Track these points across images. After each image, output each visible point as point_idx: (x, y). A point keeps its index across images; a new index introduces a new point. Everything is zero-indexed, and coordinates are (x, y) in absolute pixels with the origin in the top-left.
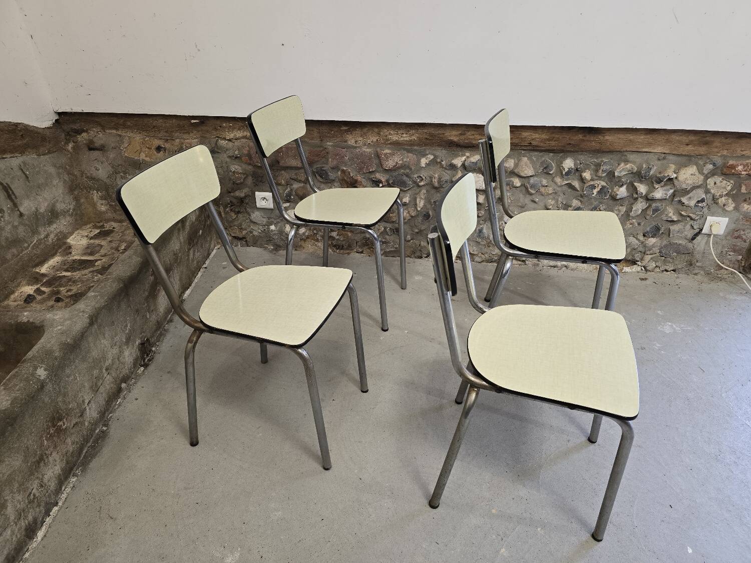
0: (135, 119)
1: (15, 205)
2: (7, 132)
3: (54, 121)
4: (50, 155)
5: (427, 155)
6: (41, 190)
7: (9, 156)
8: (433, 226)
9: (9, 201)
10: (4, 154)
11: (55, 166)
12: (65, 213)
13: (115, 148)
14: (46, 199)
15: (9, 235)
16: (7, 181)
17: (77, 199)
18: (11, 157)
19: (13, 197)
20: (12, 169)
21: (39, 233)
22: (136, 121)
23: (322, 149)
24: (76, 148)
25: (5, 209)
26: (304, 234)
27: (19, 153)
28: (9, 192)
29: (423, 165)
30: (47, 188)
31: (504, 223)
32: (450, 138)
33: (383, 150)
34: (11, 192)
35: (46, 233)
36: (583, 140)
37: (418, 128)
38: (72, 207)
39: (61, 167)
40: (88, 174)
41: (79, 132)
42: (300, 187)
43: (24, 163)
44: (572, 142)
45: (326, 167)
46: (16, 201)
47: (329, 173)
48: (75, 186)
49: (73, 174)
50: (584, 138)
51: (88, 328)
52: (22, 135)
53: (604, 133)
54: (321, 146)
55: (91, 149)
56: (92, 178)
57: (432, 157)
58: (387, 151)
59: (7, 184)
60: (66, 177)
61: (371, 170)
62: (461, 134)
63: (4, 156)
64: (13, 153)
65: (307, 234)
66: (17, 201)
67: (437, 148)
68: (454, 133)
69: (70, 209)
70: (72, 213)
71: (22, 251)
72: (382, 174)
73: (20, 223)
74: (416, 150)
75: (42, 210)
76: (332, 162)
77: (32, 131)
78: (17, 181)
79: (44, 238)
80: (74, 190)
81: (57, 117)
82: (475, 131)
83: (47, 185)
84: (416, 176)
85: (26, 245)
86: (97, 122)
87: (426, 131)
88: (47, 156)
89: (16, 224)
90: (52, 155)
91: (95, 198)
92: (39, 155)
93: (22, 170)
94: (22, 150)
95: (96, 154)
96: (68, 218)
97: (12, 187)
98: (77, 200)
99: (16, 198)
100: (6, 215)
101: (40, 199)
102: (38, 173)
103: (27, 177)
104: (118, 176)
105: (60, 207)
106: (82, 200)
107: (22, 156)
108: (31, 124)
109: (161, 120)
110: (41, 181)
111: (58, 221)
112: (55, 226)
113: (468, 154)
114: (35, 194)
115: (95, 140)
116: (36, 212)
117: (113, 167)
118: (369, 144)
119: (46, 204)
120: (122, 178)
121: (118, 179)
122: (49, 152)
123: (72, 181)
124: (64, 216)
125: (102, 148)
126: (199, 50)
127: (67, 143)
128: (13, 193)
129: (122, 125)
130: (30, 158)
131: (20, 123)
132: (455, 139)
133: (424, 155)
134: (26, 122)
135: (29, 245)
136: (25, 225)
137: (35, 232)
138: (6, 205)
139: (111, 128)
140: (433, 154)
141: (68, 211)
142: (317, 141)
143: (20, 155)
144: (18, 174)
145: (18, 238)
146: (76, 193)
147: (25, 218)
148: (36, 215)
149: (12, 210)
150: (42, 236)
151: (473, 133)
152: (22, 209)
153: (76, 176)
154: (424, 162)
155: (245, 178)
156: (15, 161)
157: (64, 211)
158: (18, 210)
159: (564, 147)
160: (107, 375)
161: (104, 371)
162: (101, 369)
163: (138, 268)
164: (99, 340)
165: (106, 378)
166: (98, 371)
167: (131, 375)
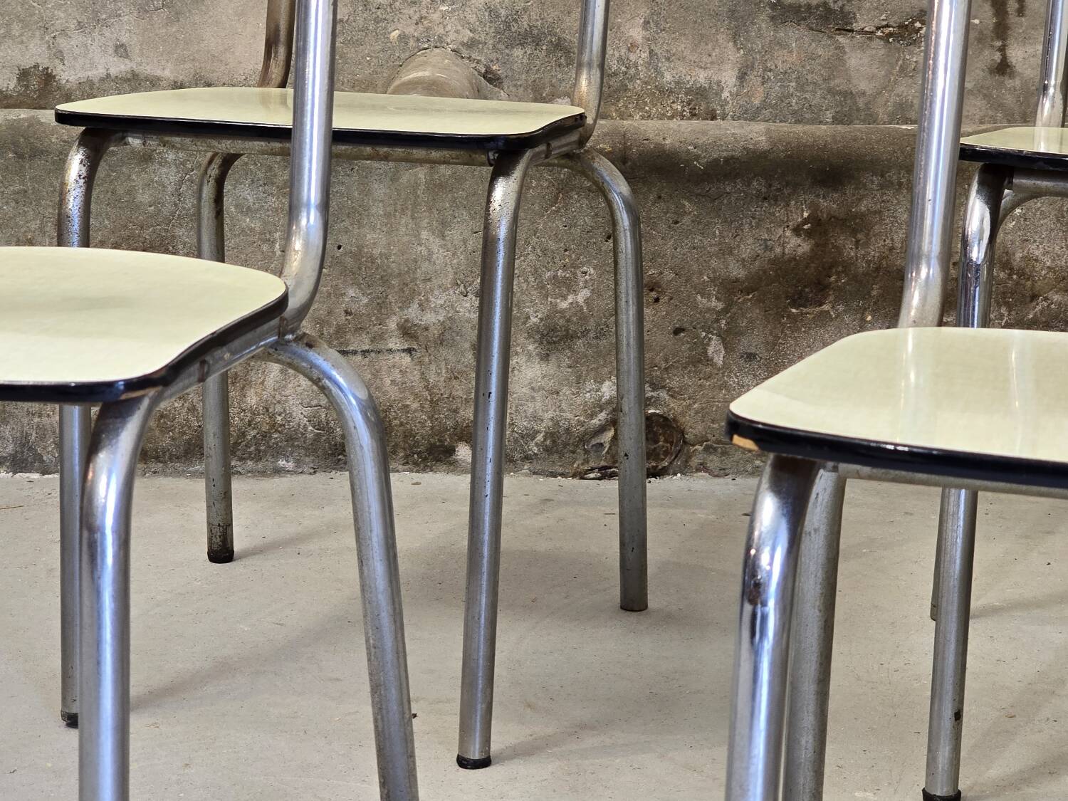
1: (1001, 30)
19: (1012, 5)
66: (1018, 24)
147: (1009, 83)
158: (1002, 50)
160: (404, 351)
161: (392, 324)
162: (381, 306)
163: (725, 154)
164: (413, 218)
165: (390, 351)
166: (365, 300)
167: (517, 456)
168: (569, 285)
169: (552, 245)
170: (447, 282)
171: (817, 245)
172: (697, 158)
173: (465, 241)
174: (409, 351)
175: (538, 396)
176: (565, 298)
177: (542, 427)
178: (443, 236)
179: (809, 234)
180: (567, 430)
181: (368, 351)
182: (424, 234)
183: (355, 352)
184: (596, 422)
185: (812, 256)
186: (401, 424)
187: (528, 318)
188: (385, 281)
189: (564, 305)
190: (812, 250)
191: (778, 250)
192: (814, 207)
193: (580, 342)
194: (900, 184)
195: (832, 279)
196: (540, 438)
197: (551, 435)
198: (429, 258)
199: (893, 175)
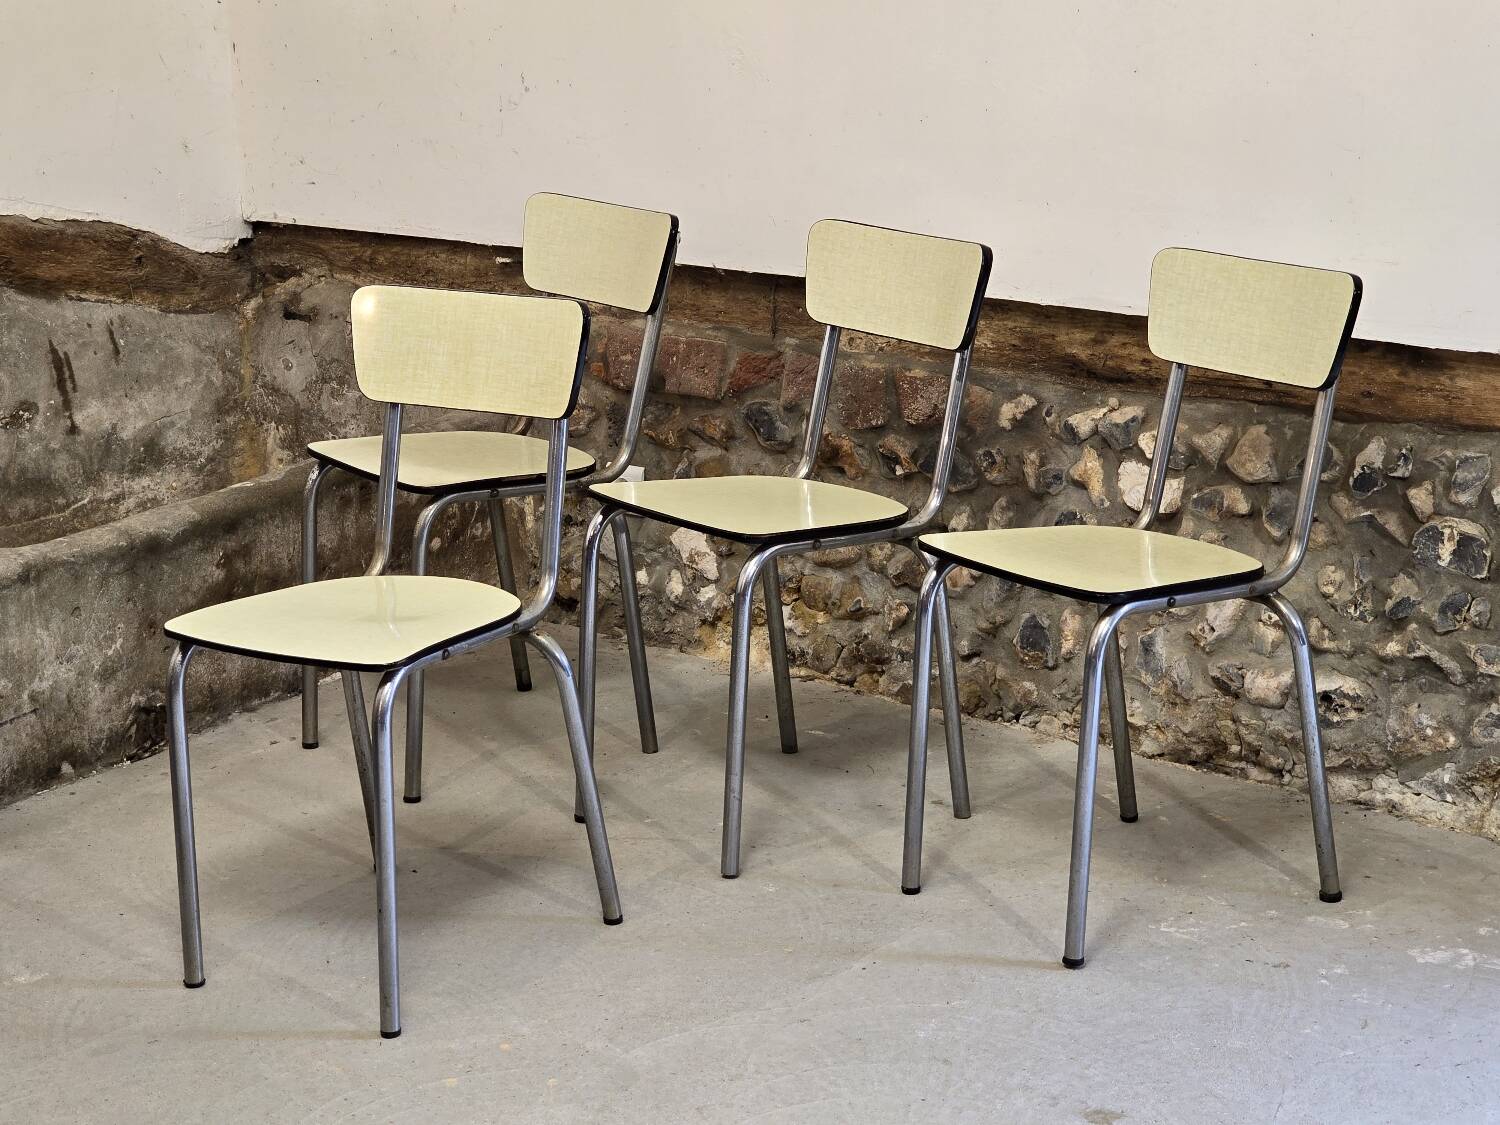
0: (394, 250)
1: (67, 404)
2: (105, 245)
3: (236, 241)
4: (195, 317)
5: (1019, 394)
6: (141, 389)
7: (94, 297)
8: (1027, 615)
9: (56, 391)
10: (83, 291)
11: (197, 344)
12: (181, 459)
13: (336, 317)
14: (143, 412)
15: (32, 465)
16: (68, 348)
17: (227, 435)
18: (97, 301)
19: (69, 385)
20: (89, 326)
21: (102, 486)
22: (396, 253)
23: (771, 353)
24: (262, 311)
25: (42, 405)
26: (709, 602)
27: (118, 297)
28: (64, 373)
29: (1005, 423)
30: (156, 388)
31: (1207, 628)
32: (1069, 350)
33: (910, 370)
34: (67, 374)
35: (118, 490)
36: (1400, 387)
37: (993, 314)
38: (207, 451)
39: (211, 349)
40: (268, 378)
41: (283, 274)
42: (713, 459)
43: (122, 319)
44: (1375, 389)
45: (774, 406)
46: (71, 395)
47: (779, 423)
48: (231, 403)
49: (236, 373)
50: (1403, 379)
51: (14, 582)
52: (139, 258)
53: (1452, 368)
54: (771, 347)
55: (289, 315)
56: (274, 390)
57: (1028, 402)
58: (918, 373)
59: (65, 354)
60: (217, 377)
61: (874, 423)
62: (1096, 342)
63: (83, 296)
64: (105, 292)
65: (715, 604)
66: (76, 398)
67: (1042, 375)
68: (1079, 335)
69: (200, 454)
70: (203, 467)
71: (48, 511)
72: (902, 439)
73: (66, 448)
74: (992, 379)
75: (126, 434)
76: (788, 394)
77: (166, 253)
78: (91, 354)
79: (110, 501)
80: (227, 413)
81: (247, 233)
82: (1127, 334)
83: (159, 380)
84: (981, 452)
85: (61, 501)
86: (322, 252)
87: (1011, 324)
88: (183, 317)
89: (54, 445)
90: (200, 317)
91: (270, 441)
92: (166, 311)
93: (111, 333)
94: (127, 291)
95: (296, 327)
96: (187, 475)
97: (75, 364)
98: (227, 439)
99: (75, 389)
100: (39, 419)
101: (131, 407)
102: (149, 347)
103: (117, 351)
104: (327, 387)
105: (174, 440)
106: (241, 444)
107: (124, 303)
108: (173, 238)
109: (443, 256)
110: (149, 367)
111: (160, 473)
112: (145, 481)
113: (1113, 401)
114: (122, 393)
115: (305, 295)
116: (110, 435)
117: (320, 366)
118: (881, 349)
119: (140, 424)
120: (333, 394)
121: (324, 396)
122: (195, 310)
123: (229, 390)
124: (179, 465)
125: (310, 317)
126: (527, 89)
127: (247, 298)
128: (72, 376)
129: (366, 262)
130: (141, 312)
131: (145, 232)
132: (1083, 354)
133: (1013, 396)
134: (162, 233)
135: (68, 506)
136: (74, 455)
137: (92, 478)
138: (47, 399)
139: (345, 269)
140: (1032, 395)
141: (193, 458)
142: (763, 333)
143: (121, 301)
144: (99, 339)
145: (49, 478)
146: (230, 420)
147: (79, 439)
148: (109, 442)
149: (56, 414)
150: (107, 495)
151: (1122, 339)
152: (78, 418)
153: (241, 379)
154: (1008, 412)
155: (592, 422)
156: (101, 312)
157: (182, 456)
158: (70, 417)
159: (1355, 401)
160: (32, 712)
161: (25, 697)
162: (19, 687)
163: (181, 529)
164: (31, 622)
165: (25, 715)
166: (10, 685)
167: (93, 760)
168: (111, 639)
169: (103, 616)
170: (52, 658)
171: (228, 571)
172: (169, 535)
173: (59, 628)
174: (34, 711)
175: (101, 716)
176: (111, 647)
177: (104, 736)
178: (47, 629)
179: (224, 565)
180: (117, 733)
181: (13, 719)
182: (38, 631)
183: (6, 722)
184: (128, 722)
185: (227, 578)
186: (33, 762)
187: (93, 667)
188: (20, 669)
189: (110, 653)
190: (226, 575)
191: (210, 581)
192: (225, 548)
193: (119, 674)
194: (262, 520)
195: (235, 590)
196: (104, 743)
197: (109, 739)
198: (43, 646)
199: (258, 516)
